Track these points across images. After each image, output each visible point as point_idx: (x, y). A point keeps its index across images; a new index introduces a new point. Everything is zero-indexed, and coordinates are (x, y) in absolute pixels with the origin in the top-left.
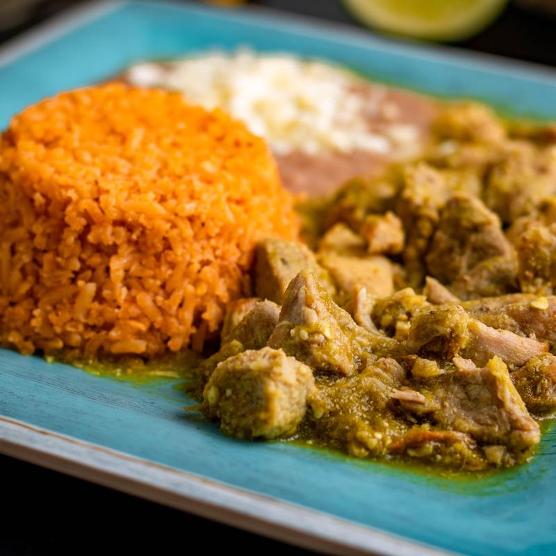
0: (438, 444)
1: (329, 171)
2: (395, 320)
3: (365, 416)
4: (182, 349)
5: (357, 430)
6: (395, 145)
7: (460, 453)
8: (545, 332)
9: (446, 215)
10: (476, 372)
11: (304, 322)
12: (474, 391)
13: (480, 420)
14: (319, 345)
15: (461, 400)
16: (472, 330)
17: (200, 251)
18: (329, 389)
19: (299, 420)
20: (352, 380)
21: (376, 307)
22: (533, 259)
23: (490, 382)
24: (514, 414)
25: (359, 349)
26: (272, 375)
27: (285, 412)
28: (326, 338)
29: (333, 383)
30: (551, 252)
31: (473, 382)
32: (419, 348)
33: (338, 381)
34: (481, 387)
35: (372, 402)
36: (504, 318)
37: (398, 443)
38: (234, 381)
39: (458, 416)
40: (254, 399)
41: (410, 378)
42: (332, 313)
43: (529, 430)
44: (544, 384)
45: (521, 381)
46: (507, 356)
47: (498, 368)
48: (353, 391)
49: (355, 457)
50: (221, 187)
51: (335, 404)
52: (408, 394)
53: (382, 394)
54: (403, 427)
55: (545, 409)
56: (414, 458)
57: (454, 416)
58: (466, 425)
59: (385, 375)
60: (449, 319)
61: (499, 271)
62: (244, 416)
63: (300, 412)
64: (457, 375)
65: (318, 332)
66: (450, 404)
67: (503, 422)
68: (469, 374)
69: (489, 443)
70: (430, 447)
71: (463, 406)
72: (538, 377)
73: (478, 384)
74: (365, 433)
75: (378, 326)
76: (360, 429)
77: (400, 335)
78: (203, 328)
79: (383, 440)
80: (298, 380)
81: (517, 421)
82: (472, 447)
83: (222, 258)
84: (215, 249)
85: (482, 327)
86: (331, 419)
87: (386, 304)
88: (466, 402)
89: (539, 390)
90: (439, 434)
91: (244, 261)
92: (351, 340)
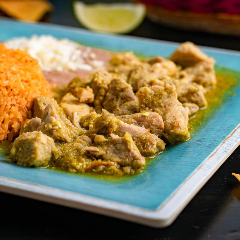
0: (104, 167)
1: (67, 77)
2: (89, 124)
3: (75, 157)
4: (4, 140)
5: (72, 162)
6: (94, 67)
7: (113, 170)
8: (148, 125)
9: (110, 86)
10: (119, 139)
11: (50, 122)
12: (119, 146)
13: (121, 157)
14: (56, 130)
15: (114, 150)
16: (118, 124)
17: (11, 100)
18: (61, 147)
19: (49, 159)
20: (70, 144)
21: (81, 120)
22: (144, 99)
23: (125, 143)
24: (134, 154)
25: (74, 134)
26: (36, 140)
27: (42, 155)
28: (59, 127)
29: (62, 145)
30: (152, 97)
31: (118, 143)
32: (97, 132)
33: (64, 144)
34: (121, 144)
35: (78, 152)
36: (131, 120)
37: (88, 167)
38: (22, 144)
39: (112, 156)
40: (30, 151)
41: (93, 143)
42: (62, 119)
43: (140, 160)
44: (147, 144)
45: (138, 143)
46: (133, 134)
47: (128, 137)
48: (70, 148)
49: (71, 172)
50: (19, 75)
51: (63, 153)
52: (92, 148)
53: (82, 149)
54: (91, 161)
55: (148, 154)
56: (95, 172)
57: (111, 156)
58: (116, 159)
59: (83, 142)
60: (108, 118)
61: (132, 106)
62: (26, 158)
63: (49, 156)
64: (112, 140)
65: (56, 125)
66: (109, 152)
67: (130, 157)
68: (116, 140)
69: (125, 166)
70: (101, 168)
71: (114, 153)
72: (145, 141)
73: (120, 143)
74: (75, 163)
75: (82, 127)
76: (73, 162)
77: (91, 129)
78: (12, 131)
79: (82, 166)
80: (47, 142)
81: (135, 156)
82: (117, 167)
83: (19, 103)
84: (16, 100)
85: (122, 123)
86: (61, 159)
87: (85, 118)
88: (116, 151)
89: (145, 147)
90: (105, 163)
91: (29, 105)
92: (70, 130)
